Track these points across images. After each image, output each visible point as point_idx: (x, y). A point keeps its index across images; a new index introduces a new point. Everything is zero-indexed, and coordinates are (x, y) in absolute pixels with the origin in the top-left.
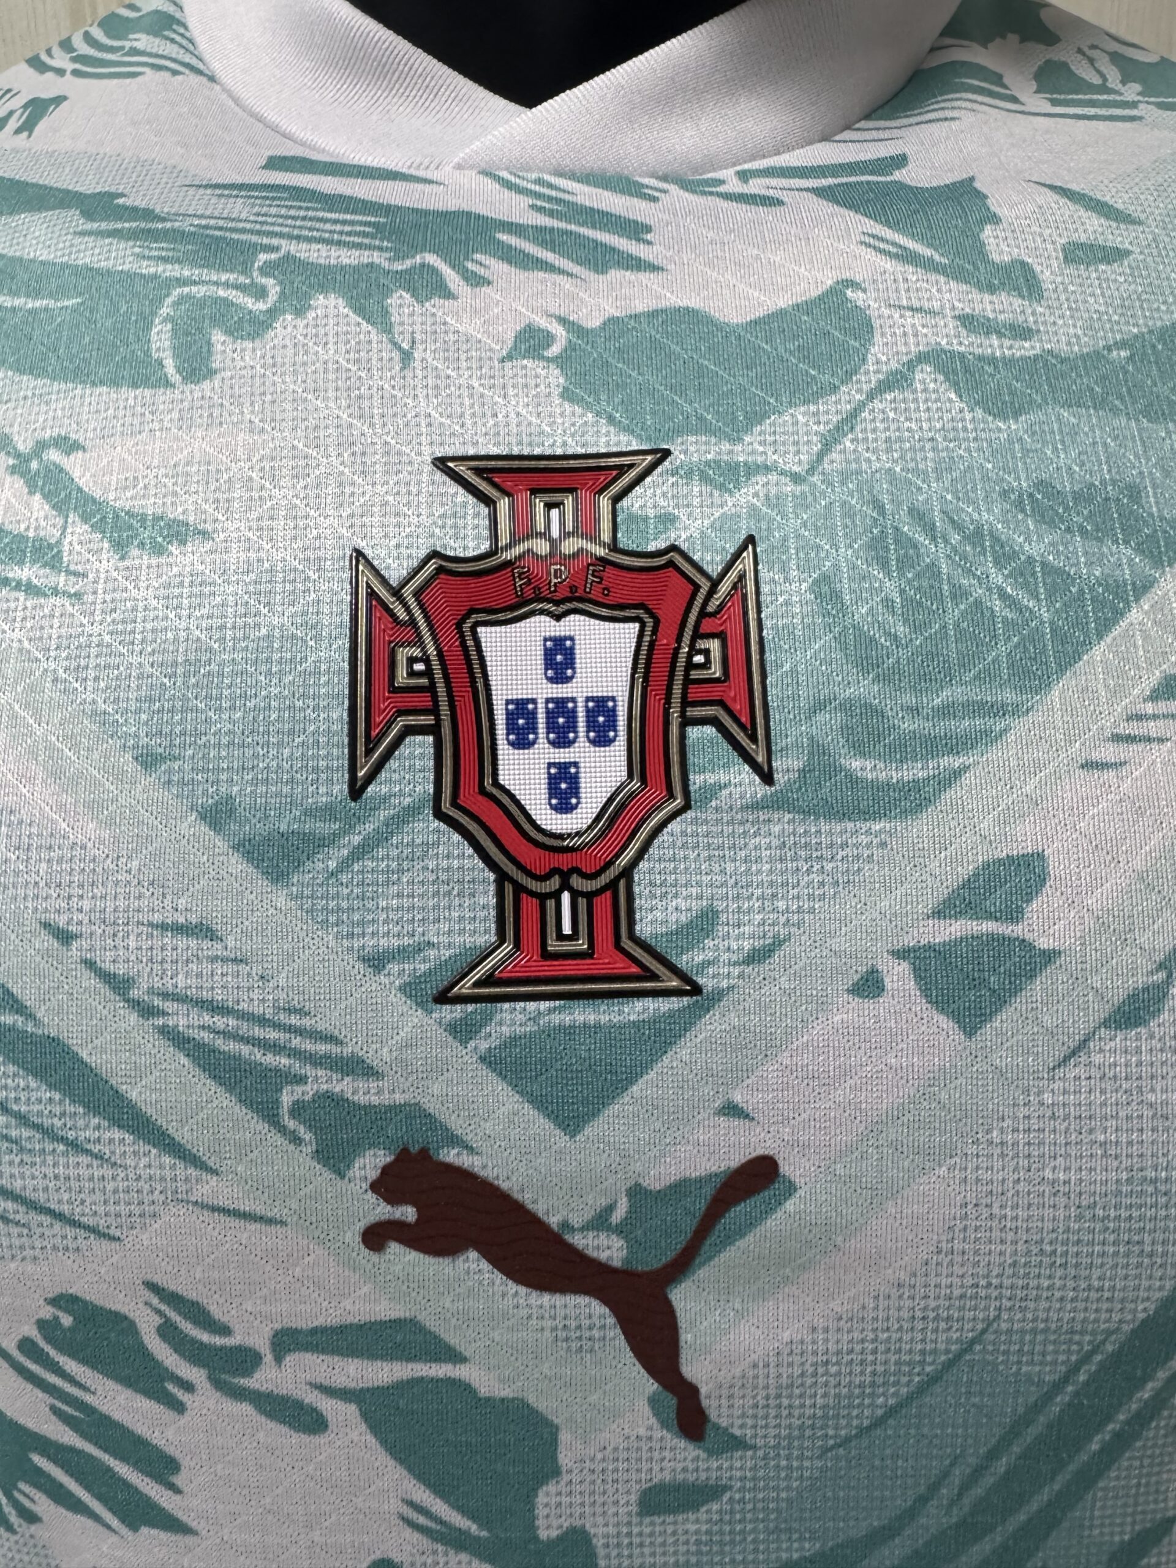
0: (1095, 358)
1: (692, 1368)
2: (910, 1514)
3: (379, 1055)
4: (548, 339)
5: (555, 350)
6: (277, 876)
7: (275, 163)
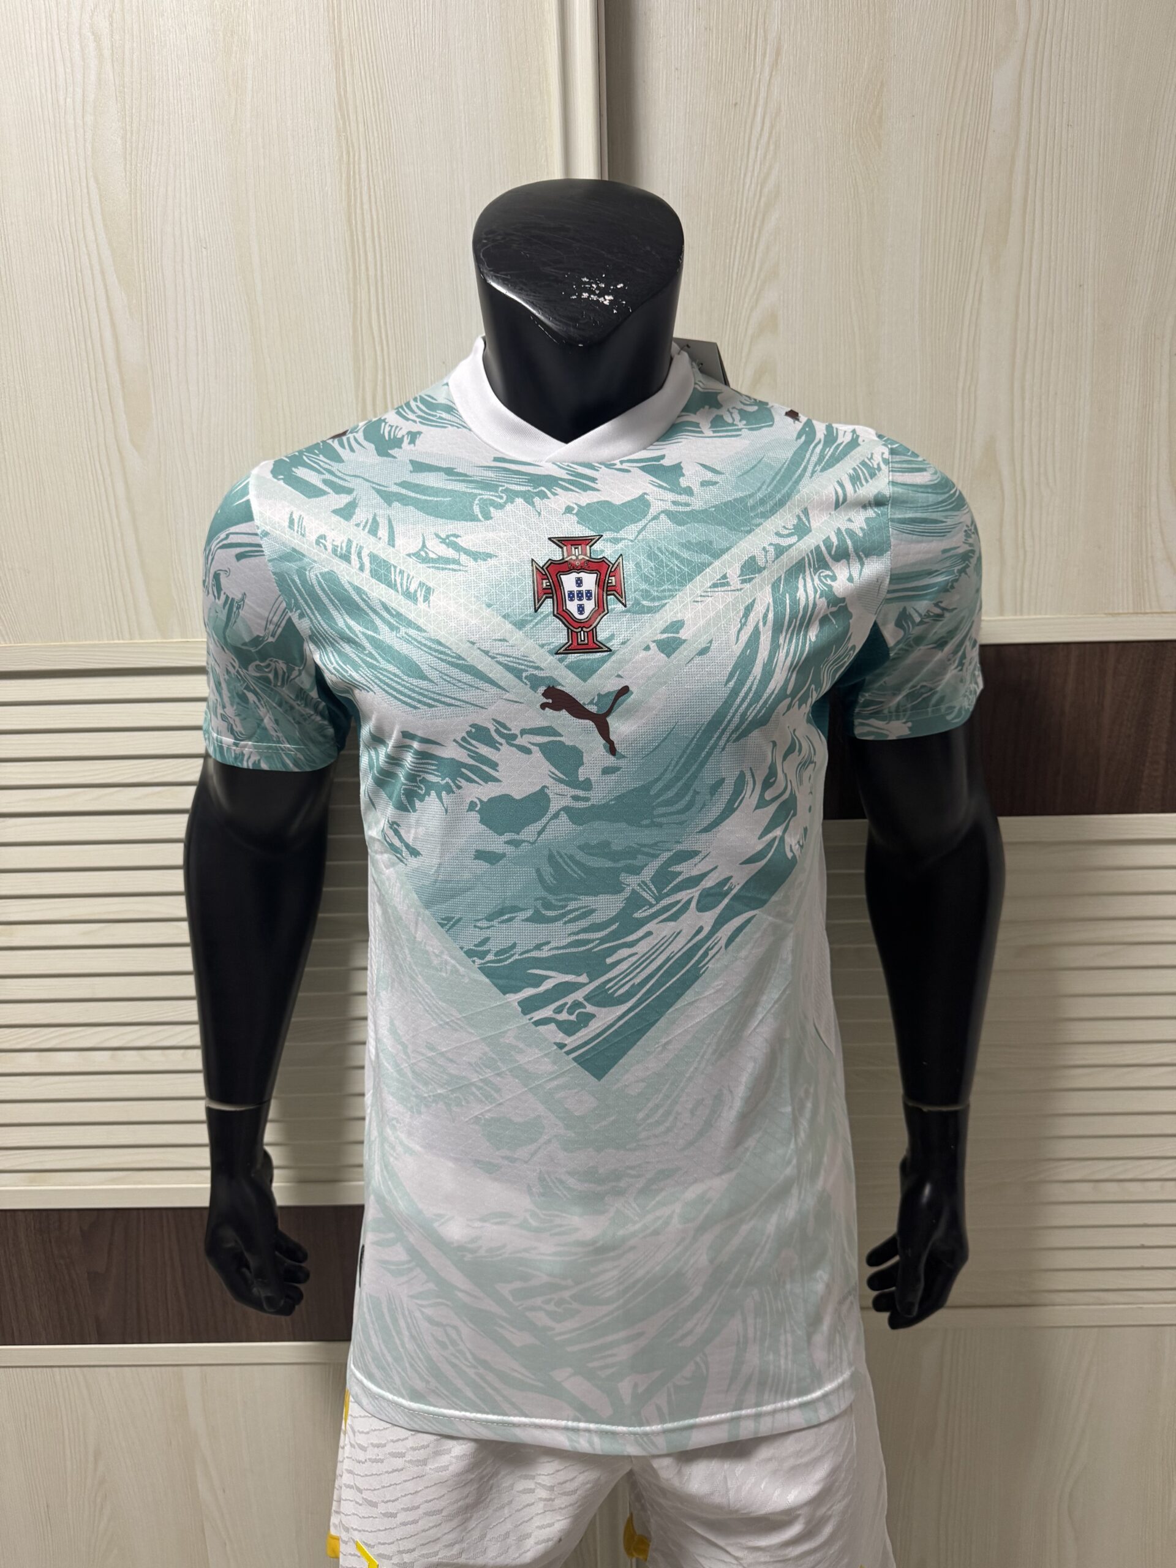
0: (704, 511)
1: (613, 737)
2: (663, 774)
3: (542, 665)
4: (573, 509)
5: (575, 512)
6: (520, 629)
7: (496, 459)
